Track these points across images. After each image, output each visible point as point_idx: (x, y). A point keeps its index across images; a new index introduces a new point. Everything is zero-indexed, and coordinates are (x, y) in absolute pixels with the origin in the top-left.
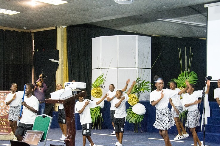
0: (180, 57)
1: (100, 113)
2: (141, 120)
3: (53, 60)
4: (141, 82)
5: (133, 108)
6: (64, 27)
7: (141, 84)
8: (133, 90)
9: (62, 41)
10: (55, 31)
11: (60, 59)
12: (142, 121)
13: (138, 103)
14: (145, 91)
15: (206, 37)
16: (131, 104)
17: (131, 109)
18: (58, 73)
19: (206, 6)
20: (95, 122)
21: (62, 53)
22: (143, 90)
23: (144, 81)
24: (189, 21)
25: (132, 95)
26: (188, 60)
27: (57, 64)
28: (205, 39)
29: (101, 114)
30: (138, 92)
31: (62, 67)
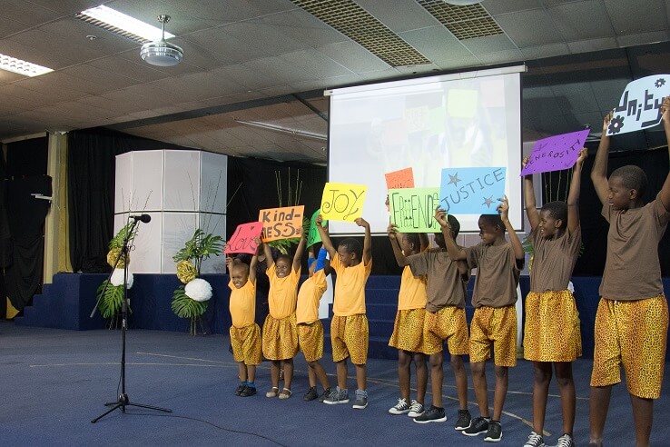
0: (279, 189)
1: (125, 298)
2: (202, 311)
3: (38, 196)
4: (204, 237)
5: (186, 289)
6: (63, 133)
7: (204, 242)
8: (188, 253)
9: (57, 159)
10: (45, 142)
11: (53, 195)
12: (204, 313)
13: (196, 277)
14: (210, 254)
15: (327, 161)
16: (183, 280)
17: (183, 289)
18: (50, 220)
19: (326, 93)
20: (116, 316)
21: (56, 182)
22: (206, 252)
23: (210, 235)
24: (296, 127)
25: (185, 262)
26: (293, 194)
27: (47, 204)
28: (325, 165)
29: (129, 300)
30: (198, 257)
31: (56, 208)
